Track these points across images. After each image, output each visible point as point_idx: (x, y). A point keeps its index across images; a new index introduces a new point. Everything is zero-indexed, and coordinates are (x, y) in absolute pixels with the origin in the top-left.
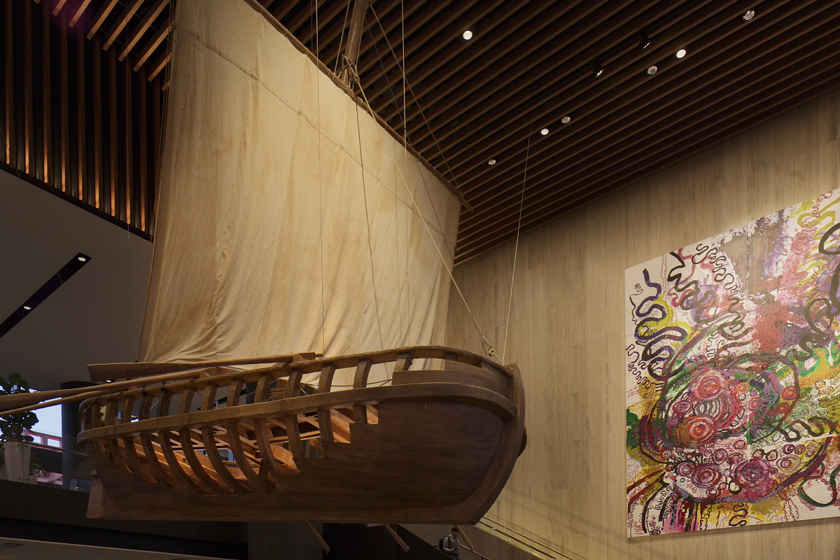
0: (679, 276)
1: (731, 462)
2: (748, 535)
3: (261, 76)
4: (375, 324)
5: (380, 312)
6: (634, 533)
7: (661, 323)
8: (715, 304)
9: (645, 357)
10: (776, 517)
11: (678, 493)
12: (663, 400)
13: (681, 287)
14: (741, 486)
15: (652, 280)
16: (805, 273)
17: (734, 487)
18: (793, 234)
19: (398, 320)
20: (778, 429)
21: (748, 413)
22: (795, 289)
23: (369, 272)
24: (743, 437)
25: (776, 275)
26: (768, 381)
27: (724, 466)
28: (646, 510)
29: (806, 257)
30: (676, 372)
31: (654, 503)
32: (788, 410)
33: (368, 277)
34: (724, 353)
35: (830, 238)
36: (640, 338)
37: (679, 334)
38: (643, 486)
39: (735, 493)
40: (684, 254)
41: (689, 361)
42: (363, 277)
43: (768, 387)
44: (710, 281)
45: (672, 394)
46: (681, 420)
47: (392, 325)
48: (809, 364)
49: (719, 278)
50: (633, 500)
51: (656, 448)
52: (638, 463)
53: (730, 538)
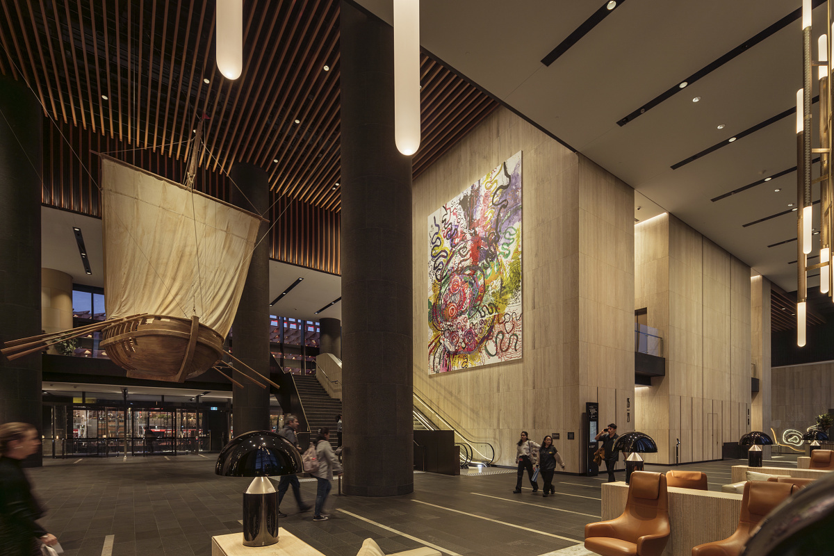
0: (445, 220)
1: (462, 330)
2: (469, 373)
3: (140, 198)
4: (199, 290)
5: (202, 284)
6: (430, 372)
7: (440, 247)
8: (457, 237)
9: (435, 268)
10: (477, 363)
11: (445, 348)
12: (440, 294)
13: (446, 226)
14: (466, 344)
15: (437, 223)
16: (487, 217)
17: (463, 345)
18: (483, 195)
19: (213, 285)
20: (478, 310)
21: (468, 301)
22: (484, 227)
23: (196, 267)
24: (466, 316)
25: (478, 219)
26: (475, 281)
27: (460, 332)
28: (434, 358)
29: (488, 207)
30: (445, 276)
31: (437, 355)
32: (481, 300)
33: (196, 269)
34: (460, 265)
35: (496, 196)
36: (433, 257)
37: (445, 255)
38: (434, 344)
39: (464, 348)
40: (447, 207)
41: (449, 270)
42: (192, 271)
43: (475, 285)
44: (456, 223)
45: (443, 290)
46: (446, 305)
47: (209, 289)
48: (489, 271)
49: (459, 220)
50: (431, 352)
51: (438, 322)
52: (432, 331)
53: (463, 374)
